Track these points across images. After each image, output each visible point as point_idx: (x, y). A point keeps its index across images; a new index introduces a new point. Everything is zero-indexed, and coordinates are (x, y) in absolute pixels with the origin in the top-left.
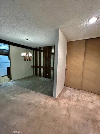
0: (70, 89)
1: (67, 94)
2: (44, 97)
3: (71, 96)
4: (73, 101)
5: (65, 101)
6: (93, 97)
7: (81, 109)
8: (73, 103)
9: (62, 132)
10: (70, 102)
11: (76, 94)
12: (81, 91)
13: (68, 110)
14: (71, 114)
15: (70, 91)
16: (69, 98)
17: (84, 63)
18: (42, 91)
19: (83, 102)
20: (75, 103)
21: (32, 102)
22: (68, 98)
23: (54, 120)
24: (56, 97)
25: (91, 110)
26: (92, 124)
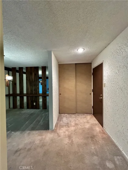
0: (66, 116)
1: (64, 122)
2: (36, 134)
3: (69, 122)
4: (72, 127)
5: (64, 129)
6: (87, 117)
7: (80, 131)
8: (73, 128)
9: (69, 161)
10: (69, 129)
11: (73, 119)
12: (77, 114)
13: (70, 137)
14: (74, 140)
15: (66, 117)
16: (68, 125)
17: (76, 85)
18: (32, 128)
19: (81, 124)
20: (74, 128)
21: (21, 146)
22: (66, 125)
23: (58, 154)
24: (54, 129)
25: (89, 129)
26: (92, 140)
